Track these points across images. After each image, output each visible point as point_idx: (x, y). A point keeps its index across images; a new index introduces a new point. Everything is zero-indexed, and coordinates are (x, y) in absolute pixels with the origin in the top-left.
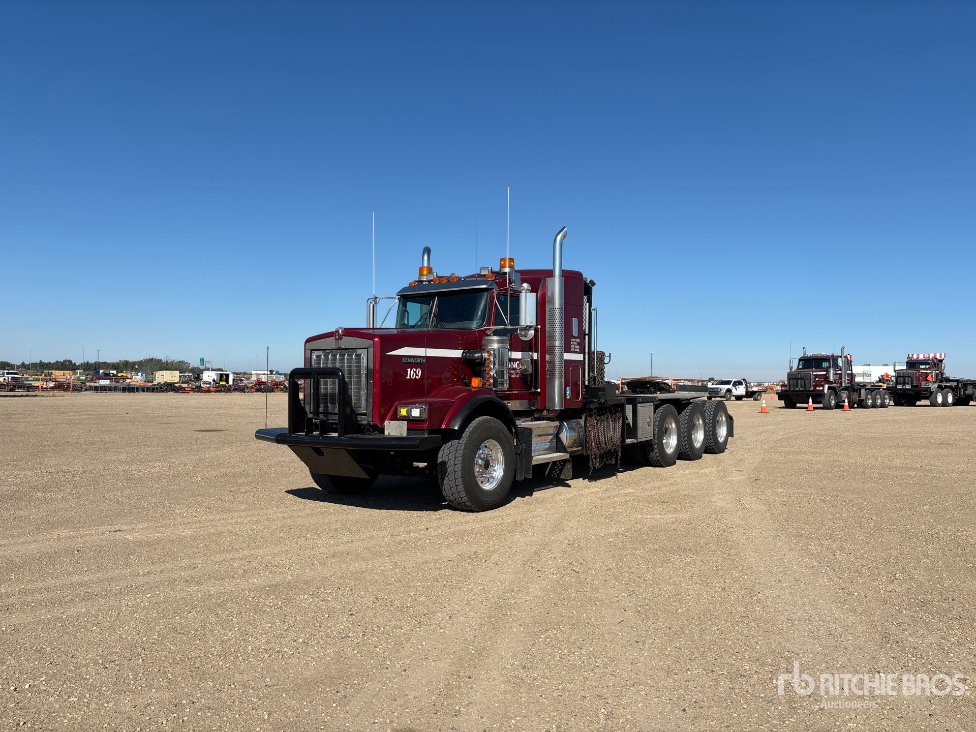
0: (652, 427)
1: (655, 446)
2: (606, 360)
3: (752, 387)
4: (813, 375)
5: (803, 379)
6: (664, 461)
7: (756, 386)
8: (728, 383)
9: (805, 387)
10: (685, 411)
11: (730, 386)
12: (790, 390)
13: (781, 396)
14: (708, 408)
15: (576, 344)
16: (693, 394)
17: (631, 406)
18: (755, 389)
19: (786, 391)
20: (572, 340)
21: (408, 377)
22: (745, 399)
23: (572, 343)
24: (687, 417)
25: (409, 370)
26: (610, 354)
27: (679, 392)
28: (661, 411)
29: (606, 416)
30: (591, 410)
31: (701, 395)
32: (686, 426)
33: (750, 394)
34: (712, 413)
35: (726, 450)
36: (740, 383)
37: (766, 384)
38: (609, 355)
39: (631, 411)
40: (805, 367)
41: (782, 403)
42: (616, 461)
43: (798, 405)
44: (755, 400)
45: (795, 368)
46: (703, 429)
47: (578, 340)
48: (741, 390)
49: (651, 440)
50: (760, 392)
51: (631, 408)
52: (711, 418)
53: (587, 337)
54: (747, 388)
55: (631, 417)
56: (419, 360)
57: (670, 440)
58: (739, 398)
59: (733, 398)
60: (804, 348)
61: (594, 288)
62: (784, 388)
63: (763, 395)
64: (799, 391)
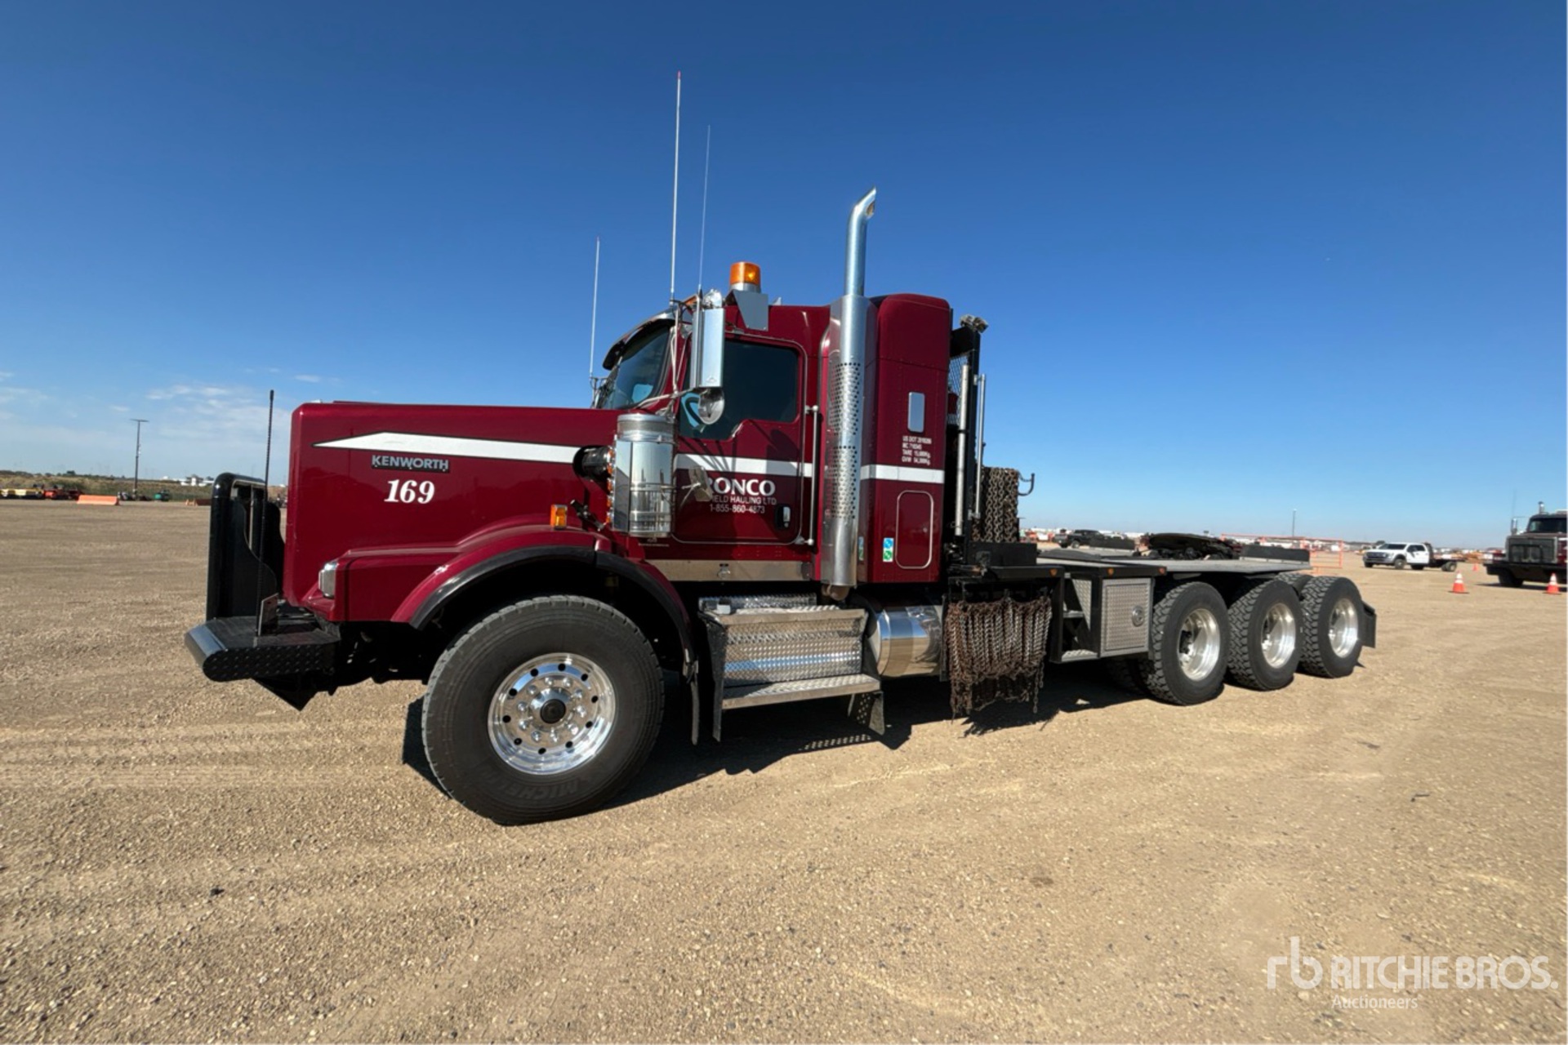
0: (1147, 627)
1: (1158, 665)
2: (1023, 487)
3: (1442, 554)
4: (1559, 542)
5: (1538, 546)
6: (1182, 693)
7: (1450, 553)
8: (1401, 547)
9: (1542, 557)
10: (1248, 595)
11: (1403, 552)
12: (1511, 561)
13: (1492, 569)
14: (1311, 591)
15: (919, 447)
16: (1274, 564)
17: (1090, 583)
18: (1446, 557)
19: (1503, 562)
20: (905, 438)
21: (392, 498)
22: (1428, 568)
23: (905, 445)
24: (1250, 609)
25: (395, 484)
26: (1033, 475)
27: (1246, 559)
28: (1175, 596)
29: (999, 603)
30: (957, 589)
31: (1296, 567)
32: (1246, 624)
33: (1436, 563)
34: (1320, 600)
35: (1356, 669)
36: (1420, 548)
37: (1466, 552)
38: (1030, 477)
39: (1090, 592)
40: (1541, 529)
41: (1495, 579)
42: (1032, 698)
43: (1526, 583)
44: (1446, 570)
45: (1522, 530)
46: (1293, 631)
47: (928, 441)
48: (1422, 557)
49: (1146, 654)
50: (1454, 562)
51: (1090, 587)
52: (1317, 610)
53: (962, 437)
54: (1431, 554)
55: (1089, 605)
56: (427, 464)
57: (1202, 652)
58: (1418, 567)
59: (1409, 567)
60: (1540, 503)
61: (984, 336)
62: (1499, 559)
63: (1460, 565)
64: (1530, 563)
